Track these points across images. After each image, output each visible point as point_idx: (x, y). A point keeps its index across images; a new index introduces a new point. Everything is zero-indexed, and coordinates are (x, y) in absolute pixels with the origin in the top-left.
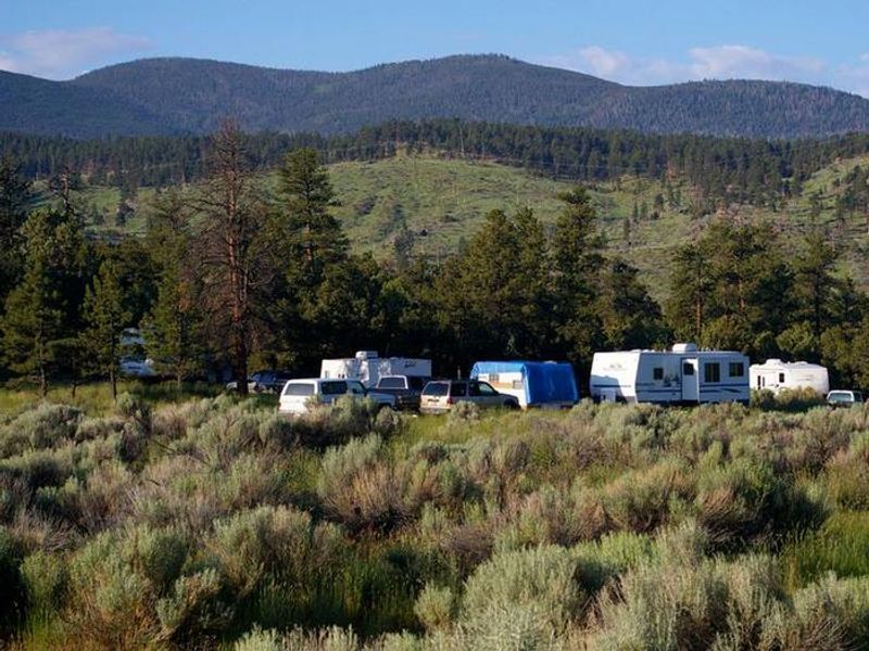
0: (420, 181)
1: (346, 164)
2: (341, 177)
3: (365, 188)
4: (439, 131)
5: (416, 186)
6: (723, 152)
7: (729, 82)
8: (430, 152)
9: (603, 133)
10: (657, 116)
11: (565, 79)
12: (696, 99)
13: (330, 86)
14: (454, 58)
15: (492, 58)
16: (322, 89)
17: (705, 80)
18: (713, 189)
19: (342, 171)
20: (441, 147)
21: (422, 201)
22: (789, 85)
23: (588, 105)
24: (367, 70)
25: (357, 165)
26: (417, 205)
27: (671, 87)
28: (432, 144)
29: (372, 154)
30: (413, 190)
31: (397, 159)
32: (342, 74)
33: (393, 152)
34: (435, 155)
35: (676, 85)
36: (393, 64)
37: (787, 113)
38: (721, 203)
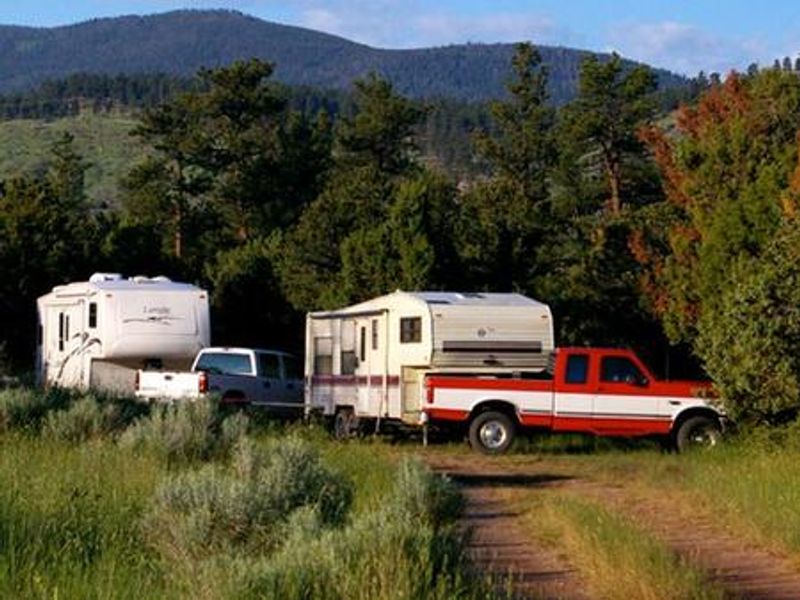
0: (105, 143)
1: (18, 122)
2: (10, 138)
3: (39, 151)
4: (135, 85)
5: (100, 149)
6: (473, 116)
7: (497, 46)
8: (122, 111)
9: (334, 93)
10: (412, 84)
11: (307, 40)
12: (458, 65)
13: (34, 43)
14: (178, 13)
15: (222, 14)
16: (22, 47)
17: (469, 44)
18: (457, 157)
19: (11, 131)
20: (135, 105)
21: (105, 168)
22: (566, 51)
23: (331, 69)
24: (76, 26)
25: (32, 124)
26: (101, 172)
27: (428, 51)
28: (125, 101)
29: (51, 111)
30: (96, 154)
31: (79, 118)
32: (47, 30)
33: (76, 110)
34: (128, 114)
35: (435, 49)
36: (107, 19)
37: (564, 84)
38: (465, 175)
